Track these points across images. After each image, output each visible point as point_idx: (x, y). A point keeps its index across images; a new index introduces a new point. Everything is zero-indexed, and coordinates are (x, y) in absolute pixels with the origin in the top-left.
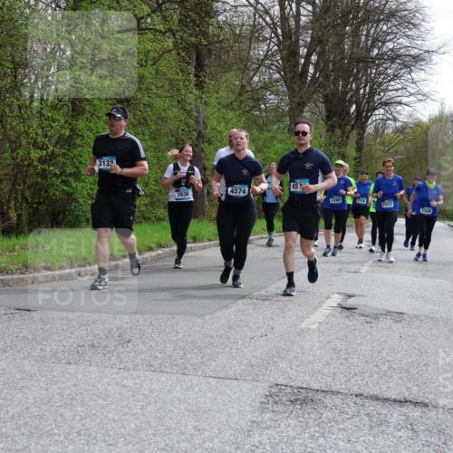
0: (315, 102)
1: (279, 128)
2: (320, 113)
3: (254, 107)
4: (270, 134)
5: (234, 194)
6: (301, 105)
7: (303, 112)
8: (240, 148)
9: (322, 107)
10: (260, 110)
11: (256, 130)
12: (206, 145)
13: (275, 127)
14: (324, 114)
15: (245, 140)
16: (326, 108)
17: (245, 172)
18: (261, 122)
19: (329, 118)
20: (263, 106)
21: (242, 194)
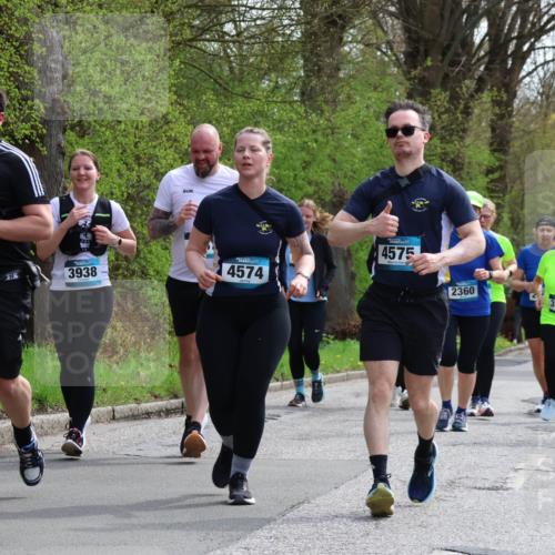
0: (374, 15)
1: (277, 87)
2: (389, 44)
3: (204, 30)
4: (251, 106)
5: (236, 280)
6: (336, 24)
7: (341, 42)
8: (251, 172)
9: (394, 27)
10: (221, 37)
11: (210, 95)
12: (71, 135)
13: (265, 84)
14: (401, 48)
15: (263, 152)
16: (407, 30)
17: (264, 227)
18: (226, 72)
19: (413, 58)
20: (229, 28)
21: (255, 281)
